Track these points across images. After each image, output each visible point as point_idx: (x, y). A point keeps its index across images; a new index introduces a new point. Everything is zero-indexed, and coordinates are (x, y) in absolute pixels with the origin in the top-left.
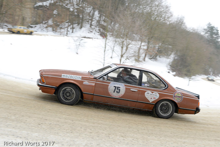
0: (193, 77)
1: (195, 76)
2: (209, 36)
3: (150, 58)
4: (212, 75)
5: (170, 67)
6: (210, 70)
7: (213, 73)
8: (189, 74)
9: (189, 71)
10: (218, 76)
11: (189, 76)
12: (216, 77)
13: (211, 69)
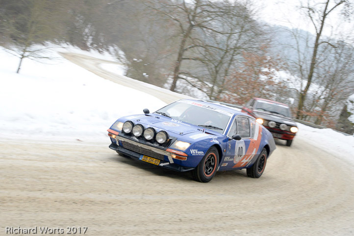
0: (36, 47)
1: (43, 45)
4: (92, 44)
6: (87, 30)
7: (93, 39)
8: (23, 36)
9: (22, 27)
10: (108, 50)
11: (23, 43)
12: (100, 52)
13: (89, 26)
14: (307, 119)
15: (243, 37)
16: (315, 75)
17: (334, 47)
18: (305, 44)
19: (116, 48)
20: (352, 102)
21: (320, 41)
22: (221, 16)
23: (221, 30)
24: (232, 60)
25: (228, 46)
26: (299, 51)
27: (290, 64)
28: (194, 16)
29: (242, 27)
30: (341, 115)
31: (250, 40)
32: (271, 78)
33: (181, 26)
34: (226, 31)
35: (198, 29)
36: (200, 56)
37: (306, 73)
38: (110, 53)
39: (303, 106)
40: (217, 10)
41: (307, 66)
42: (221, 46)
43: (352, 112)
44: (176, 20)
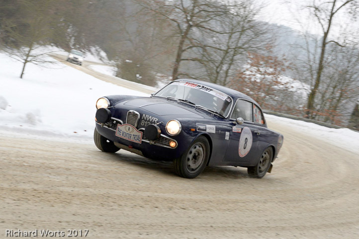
17: (340, 45)
21: (327, 41)
22: (220, 16)
30: (353, 114)
36: (198, 56)
42: (221, 47)
44: (173, 20)
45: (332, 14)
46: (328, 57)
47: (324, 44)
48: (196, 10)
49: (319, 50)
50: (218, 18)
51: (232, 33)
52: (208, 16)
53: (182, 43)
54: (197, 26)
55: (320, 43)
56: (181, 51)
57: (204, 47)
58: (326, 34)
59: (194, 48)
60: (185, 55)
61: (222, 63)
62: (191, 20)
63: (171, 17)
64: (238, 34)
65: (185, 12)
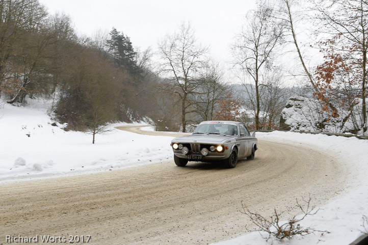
0: (100, 127)
1: (105, 125)
2: (117, 53)
3: (9, 101)
4: (132, 119)
5: (54, 113)
6: (128, 112)
7: (133, 116)
9: (91, 118)
12: (138, 122)
13: (128, 109)
14: (263, 129)
15: (215, 93)
16: (260, 103)
17: (266, 86)
18: (251, 88)
19: (147, 117)
20: (284, 113)
21: (258, 85)
22: (201, 84)
23: (203, 92)
24: (213, 107)
25: (209, 100)
26: (248, 93)
27: (245, 101)
28: (186, 88)
29: (214, 87)
30: (280, 122)
31: (220, 94)
32: (237, 111)
33: (180, 95)
34: (206, 92)
35: (190, 95)
36: (195, 109)
37: (256, 104)
38: (144, 121)
39: (259, 122)
40: (198, 82)
41: (255, 99)
42: (205, 101)
43: (286, 119)
44: (176, 92)
45: (257, 71)
46: (261, 94)
47: (257, 87)
48: (188, 84)
49: (255, 91)
50: (200, 86)
51: (209, 93)
52: (194, 86)
53: (183, 103)
54: (190, 92)
55: (255, 88)
56: (184, 108)
57: (197, 103)
58: (257, 82)
59: (191, 106)
60: (187, 110)
61: (207, 110)
62: (186, 90)
63: (175, 91)
64: (212, 93)
65: (181, 86)
